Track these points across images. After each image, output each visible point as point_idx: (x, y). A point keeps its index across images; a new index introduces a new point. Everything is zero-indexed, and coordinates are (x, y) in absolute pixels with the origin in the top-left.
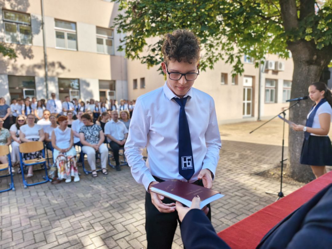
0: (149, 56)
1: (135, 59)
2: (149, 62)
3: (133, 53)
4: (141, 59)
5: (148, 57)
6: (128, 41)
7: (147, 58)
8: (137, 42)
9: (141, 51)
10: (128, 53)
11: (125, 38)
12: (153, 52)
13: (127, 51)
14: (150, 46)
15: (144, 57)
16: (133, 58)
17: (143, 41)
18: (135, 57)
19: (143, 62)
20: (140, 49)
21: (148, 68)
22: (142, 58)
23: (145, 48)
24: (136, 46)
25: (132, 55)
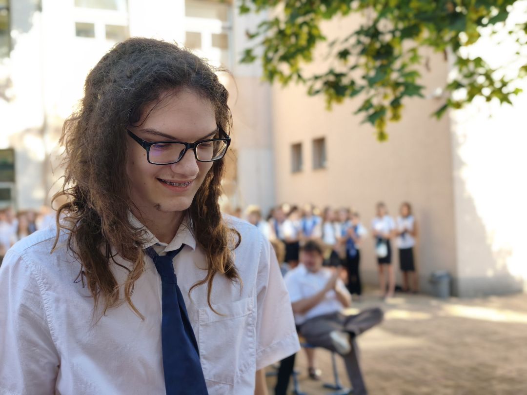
0: (331, 72)
1: (292, 84)
2: (332, 91)
3: (285, 68)
4: (309, 83)
5: (327, 74)
6: (271, 33)
7: (325, 79)
8: (297, 35)
9: (308, 59)
10: (270, 67)
11: (260, 26)
12: (342, 61)
13: (267, 60)
14: (332, 44)
15: (316, 78)
16: (286, 80)
17: (314, 32)
18: (290, 77)
19: (312, 93)
20: (306, 53)
21: (329, 107)
22: (310, 79)
23: (320, 49)
24: (292, 46)
25: (281, 73)
